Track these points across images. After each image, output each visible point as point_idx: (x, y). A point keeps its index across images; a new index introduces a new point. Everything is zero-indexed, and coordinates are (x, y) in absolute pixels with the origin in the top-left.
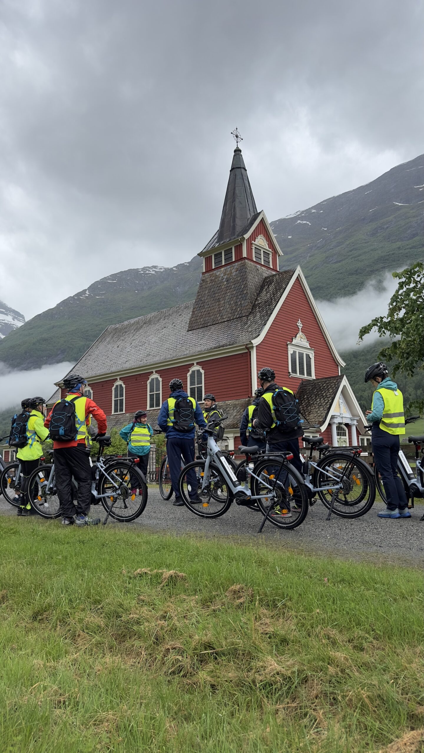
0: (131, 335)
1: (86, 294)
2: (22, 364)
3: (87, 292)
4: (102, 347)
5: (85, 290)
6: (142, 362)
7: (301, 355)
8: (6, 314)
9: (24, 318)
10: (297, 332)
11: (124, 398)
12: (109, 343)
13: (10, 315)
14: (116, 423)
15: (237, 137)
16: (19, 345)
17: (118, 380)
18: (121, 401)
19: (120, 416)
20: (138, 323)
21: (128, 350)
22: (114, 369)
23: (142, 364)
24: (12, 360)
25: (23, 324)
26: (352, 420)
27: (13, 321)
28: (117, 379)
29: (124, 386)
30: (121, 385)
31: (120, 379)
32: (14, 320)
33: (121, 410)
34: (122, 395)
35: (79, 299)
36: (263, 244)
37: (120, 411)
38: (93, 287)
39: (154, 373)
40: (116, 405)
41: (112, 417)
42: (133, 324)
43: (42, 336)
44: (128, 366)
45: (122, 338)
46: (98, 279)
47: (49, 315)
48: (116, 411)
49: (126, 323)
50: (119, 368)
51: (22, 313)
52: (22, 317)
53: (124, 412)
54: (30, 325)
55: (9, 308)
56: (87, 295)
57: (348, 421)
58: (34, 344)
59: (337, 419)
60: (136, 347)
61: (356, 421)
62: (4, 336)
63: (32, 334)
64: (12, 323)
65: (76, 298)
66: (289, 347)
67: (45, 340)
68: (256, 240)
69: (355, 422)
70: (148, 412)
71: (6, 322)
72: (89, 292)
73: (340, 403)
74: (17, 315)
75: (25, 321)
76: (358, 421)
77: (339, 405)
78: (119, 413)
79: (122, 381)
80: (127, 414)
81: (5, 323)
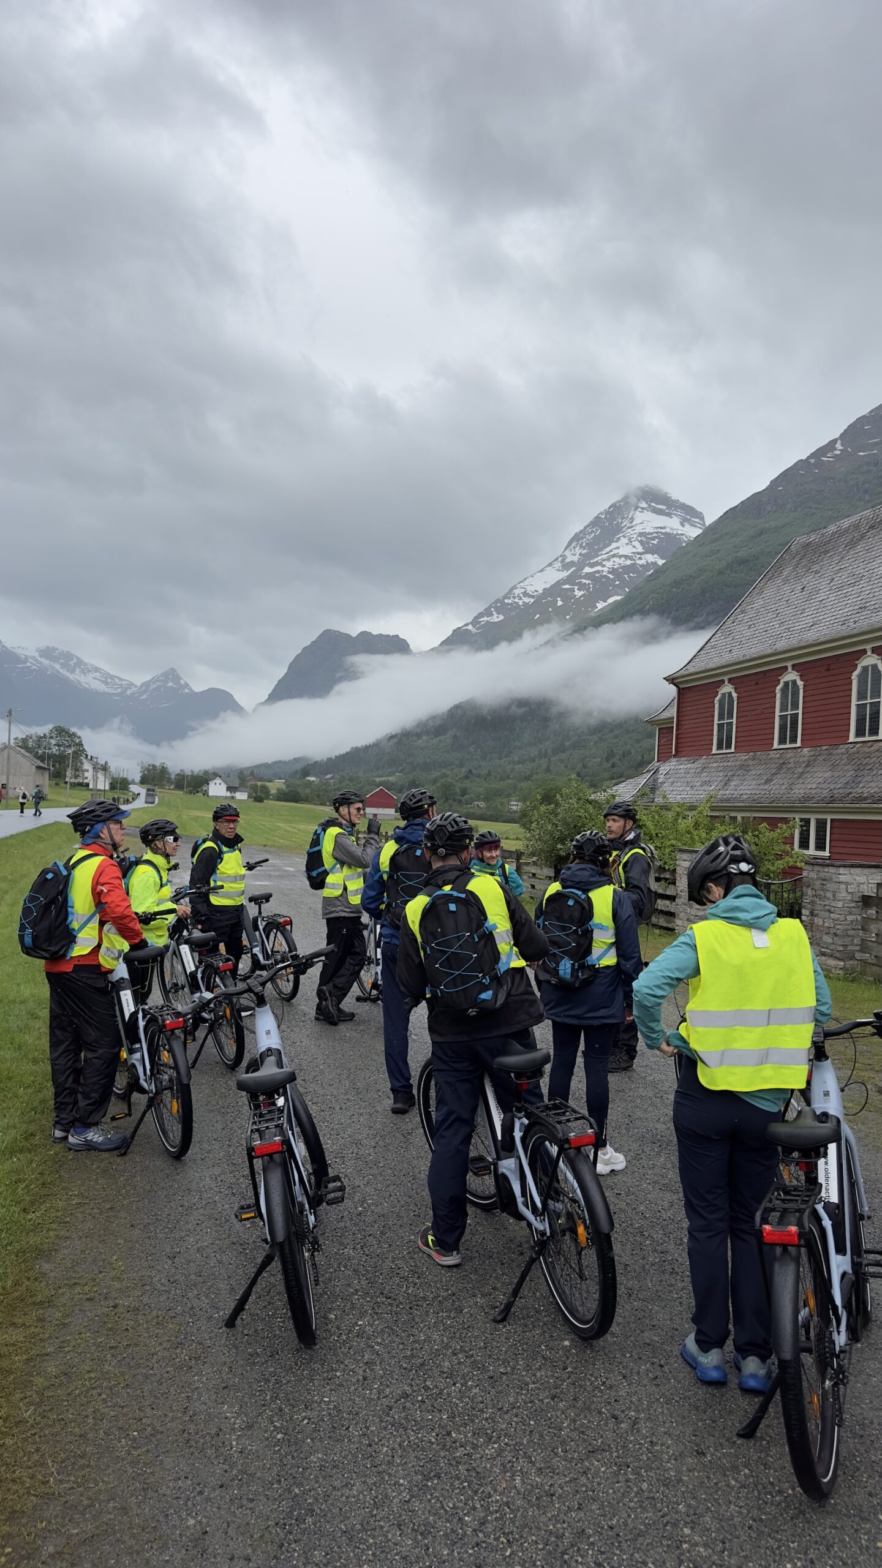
0: (836, 559)
1: (836, 449)
2: (696, 617)
3: (839, 446)
4: (770, 590)
5: (834, 441)
6: (844, 627)
8: (669, 515)
9: (702, 519)
11: (800, 711)
12: (786, 581)
13: (676, 515)
14: (780, 768)
16: (691, 576)
17: (790, 670)
18: (795, 718)
19: (790, 754)
20: (856, 526)
21: (822, 596)
22: (781, 645)
23: (844, 631)
24: (676, 610)
25: (700, 531)
27: (680, 527)
28: (786, 668)
29: (800, 683)
30: (794, 682)
31: (794, 667)
32: (683, 525)
33: (794, 740)
34: (795, 706)
35: (819, 464)
37: (791, 742)
38: (853, 433)
39: (869, 653)
40: (783, 728)
41: (772, 754)
42: (847, 530)
43: (739, 554)
44: (811, 636)
45: (816, 567)
46: (865, 411)
47: (753, 505)
48: (782, 741)
49: (832, 528)
50: (794, 642)
51: (699, 509)
52: (700, 516)
53: (799, 744)
54: (714, 533)
55: (674, 501)
56: (838, 452)
58: (720, 572)
60: (840, 589)
62: (664, 561)
63: (718, 551)
64: (680, 532)
65: (812, 461)
67: (743, 562)
70: (851, 746)
71: (668, 530)
72: (842, 445)
74: (690, 513)
75: (704, 524)
78: (788, 746)
79: (798, 671)
80: (805, 750)
81: (666, 533)
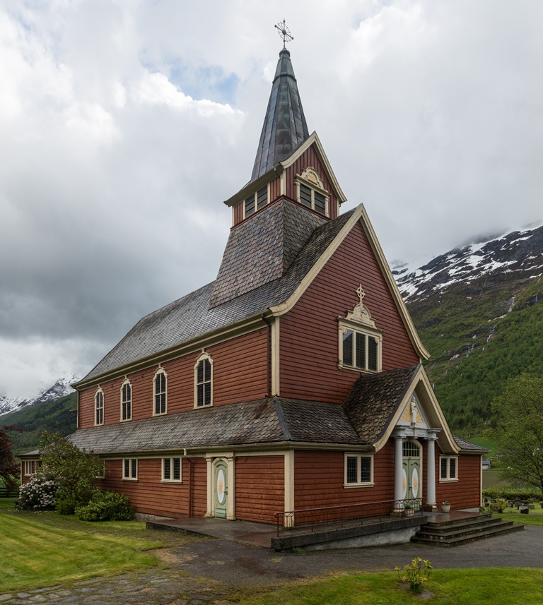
7: (361, 338)
10: (357, 302)
15: (284, 33)
26: (429, 432)
36: (315, 182)
57: (423, 434)
59: (405, 432)
61: (435, 434)
66: (340, 323)
68: (304, 173)
69: (434, 437)
73: (413, 408)
76: (438, 435)
77: (411, 410)
